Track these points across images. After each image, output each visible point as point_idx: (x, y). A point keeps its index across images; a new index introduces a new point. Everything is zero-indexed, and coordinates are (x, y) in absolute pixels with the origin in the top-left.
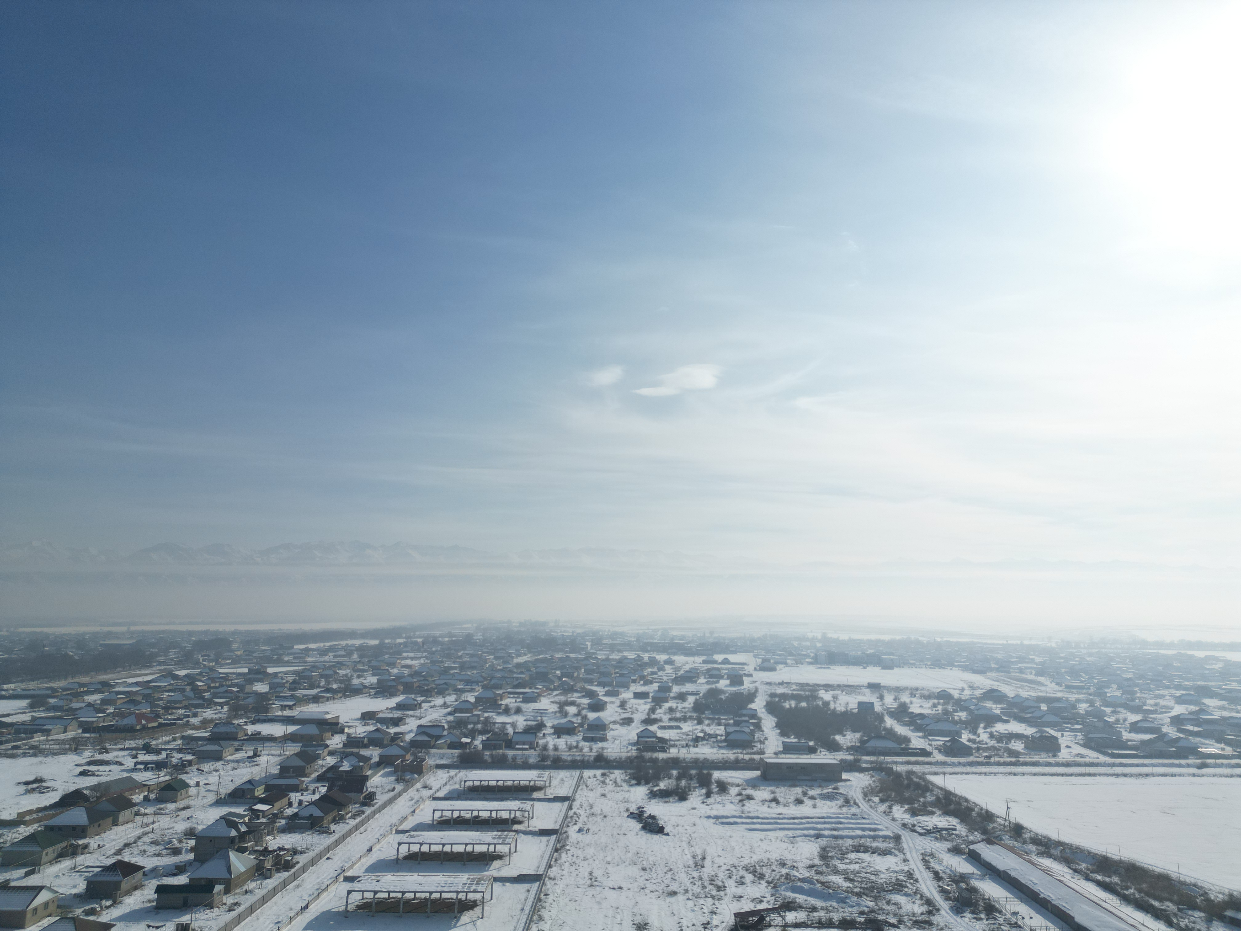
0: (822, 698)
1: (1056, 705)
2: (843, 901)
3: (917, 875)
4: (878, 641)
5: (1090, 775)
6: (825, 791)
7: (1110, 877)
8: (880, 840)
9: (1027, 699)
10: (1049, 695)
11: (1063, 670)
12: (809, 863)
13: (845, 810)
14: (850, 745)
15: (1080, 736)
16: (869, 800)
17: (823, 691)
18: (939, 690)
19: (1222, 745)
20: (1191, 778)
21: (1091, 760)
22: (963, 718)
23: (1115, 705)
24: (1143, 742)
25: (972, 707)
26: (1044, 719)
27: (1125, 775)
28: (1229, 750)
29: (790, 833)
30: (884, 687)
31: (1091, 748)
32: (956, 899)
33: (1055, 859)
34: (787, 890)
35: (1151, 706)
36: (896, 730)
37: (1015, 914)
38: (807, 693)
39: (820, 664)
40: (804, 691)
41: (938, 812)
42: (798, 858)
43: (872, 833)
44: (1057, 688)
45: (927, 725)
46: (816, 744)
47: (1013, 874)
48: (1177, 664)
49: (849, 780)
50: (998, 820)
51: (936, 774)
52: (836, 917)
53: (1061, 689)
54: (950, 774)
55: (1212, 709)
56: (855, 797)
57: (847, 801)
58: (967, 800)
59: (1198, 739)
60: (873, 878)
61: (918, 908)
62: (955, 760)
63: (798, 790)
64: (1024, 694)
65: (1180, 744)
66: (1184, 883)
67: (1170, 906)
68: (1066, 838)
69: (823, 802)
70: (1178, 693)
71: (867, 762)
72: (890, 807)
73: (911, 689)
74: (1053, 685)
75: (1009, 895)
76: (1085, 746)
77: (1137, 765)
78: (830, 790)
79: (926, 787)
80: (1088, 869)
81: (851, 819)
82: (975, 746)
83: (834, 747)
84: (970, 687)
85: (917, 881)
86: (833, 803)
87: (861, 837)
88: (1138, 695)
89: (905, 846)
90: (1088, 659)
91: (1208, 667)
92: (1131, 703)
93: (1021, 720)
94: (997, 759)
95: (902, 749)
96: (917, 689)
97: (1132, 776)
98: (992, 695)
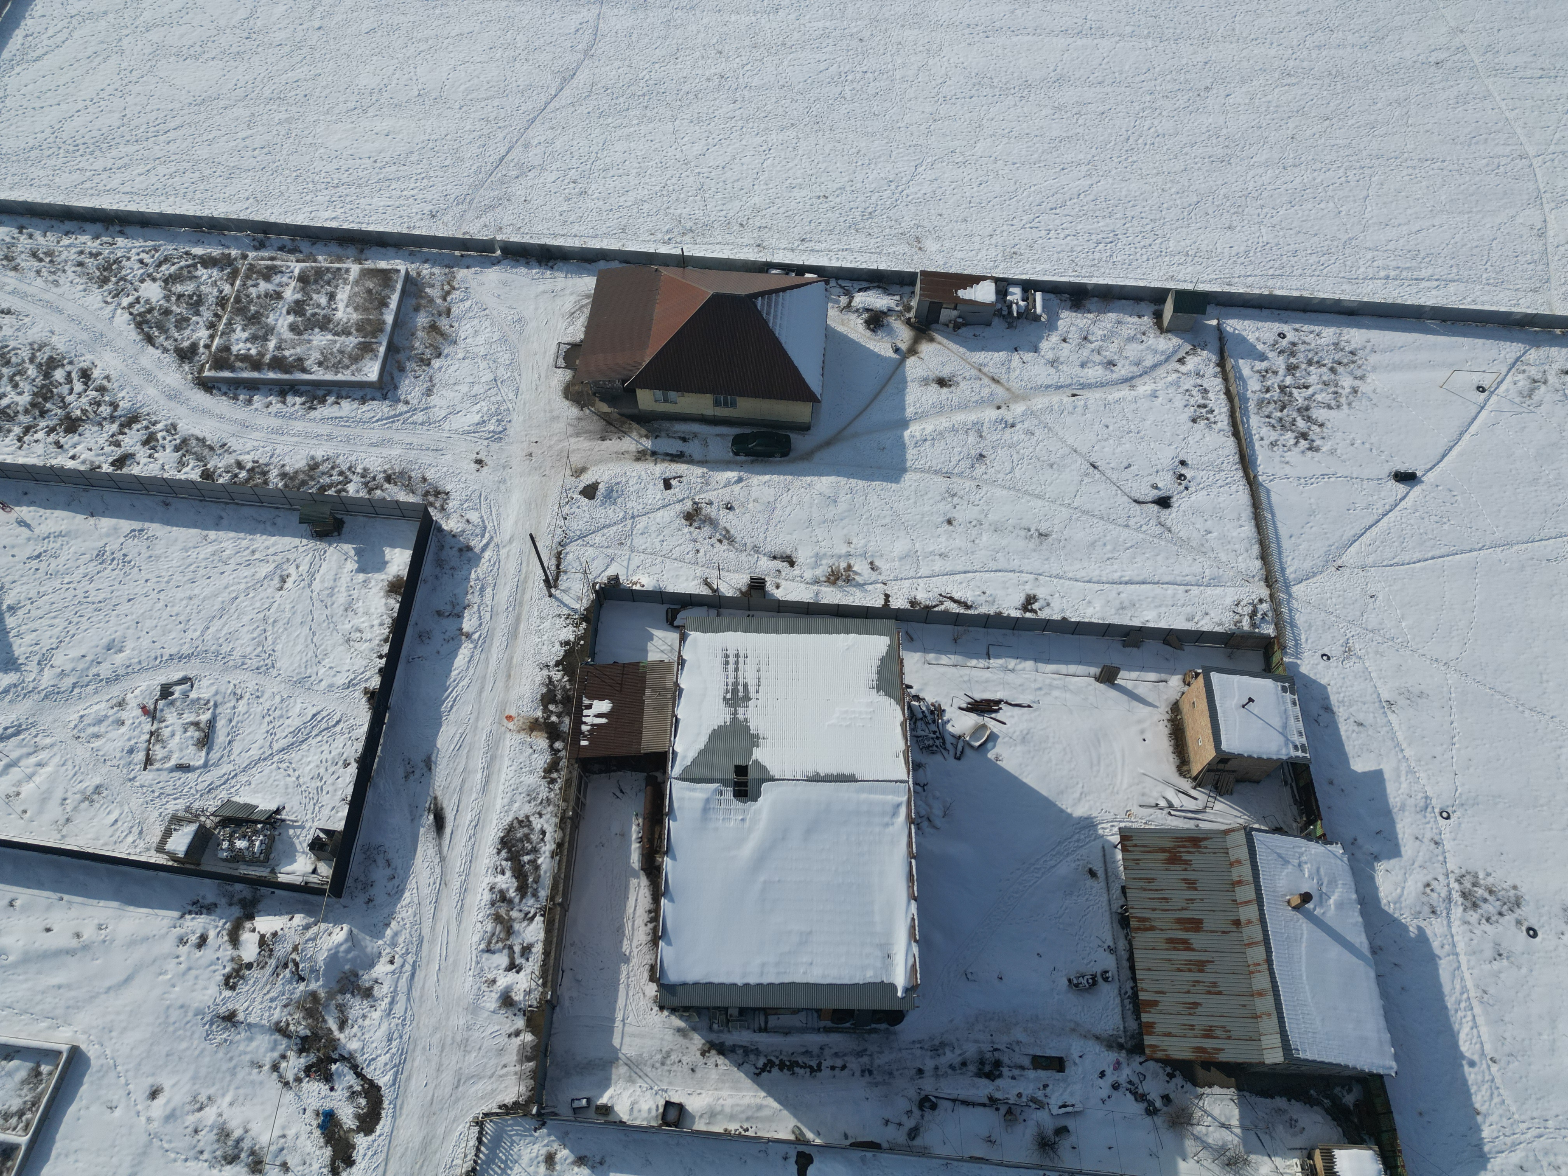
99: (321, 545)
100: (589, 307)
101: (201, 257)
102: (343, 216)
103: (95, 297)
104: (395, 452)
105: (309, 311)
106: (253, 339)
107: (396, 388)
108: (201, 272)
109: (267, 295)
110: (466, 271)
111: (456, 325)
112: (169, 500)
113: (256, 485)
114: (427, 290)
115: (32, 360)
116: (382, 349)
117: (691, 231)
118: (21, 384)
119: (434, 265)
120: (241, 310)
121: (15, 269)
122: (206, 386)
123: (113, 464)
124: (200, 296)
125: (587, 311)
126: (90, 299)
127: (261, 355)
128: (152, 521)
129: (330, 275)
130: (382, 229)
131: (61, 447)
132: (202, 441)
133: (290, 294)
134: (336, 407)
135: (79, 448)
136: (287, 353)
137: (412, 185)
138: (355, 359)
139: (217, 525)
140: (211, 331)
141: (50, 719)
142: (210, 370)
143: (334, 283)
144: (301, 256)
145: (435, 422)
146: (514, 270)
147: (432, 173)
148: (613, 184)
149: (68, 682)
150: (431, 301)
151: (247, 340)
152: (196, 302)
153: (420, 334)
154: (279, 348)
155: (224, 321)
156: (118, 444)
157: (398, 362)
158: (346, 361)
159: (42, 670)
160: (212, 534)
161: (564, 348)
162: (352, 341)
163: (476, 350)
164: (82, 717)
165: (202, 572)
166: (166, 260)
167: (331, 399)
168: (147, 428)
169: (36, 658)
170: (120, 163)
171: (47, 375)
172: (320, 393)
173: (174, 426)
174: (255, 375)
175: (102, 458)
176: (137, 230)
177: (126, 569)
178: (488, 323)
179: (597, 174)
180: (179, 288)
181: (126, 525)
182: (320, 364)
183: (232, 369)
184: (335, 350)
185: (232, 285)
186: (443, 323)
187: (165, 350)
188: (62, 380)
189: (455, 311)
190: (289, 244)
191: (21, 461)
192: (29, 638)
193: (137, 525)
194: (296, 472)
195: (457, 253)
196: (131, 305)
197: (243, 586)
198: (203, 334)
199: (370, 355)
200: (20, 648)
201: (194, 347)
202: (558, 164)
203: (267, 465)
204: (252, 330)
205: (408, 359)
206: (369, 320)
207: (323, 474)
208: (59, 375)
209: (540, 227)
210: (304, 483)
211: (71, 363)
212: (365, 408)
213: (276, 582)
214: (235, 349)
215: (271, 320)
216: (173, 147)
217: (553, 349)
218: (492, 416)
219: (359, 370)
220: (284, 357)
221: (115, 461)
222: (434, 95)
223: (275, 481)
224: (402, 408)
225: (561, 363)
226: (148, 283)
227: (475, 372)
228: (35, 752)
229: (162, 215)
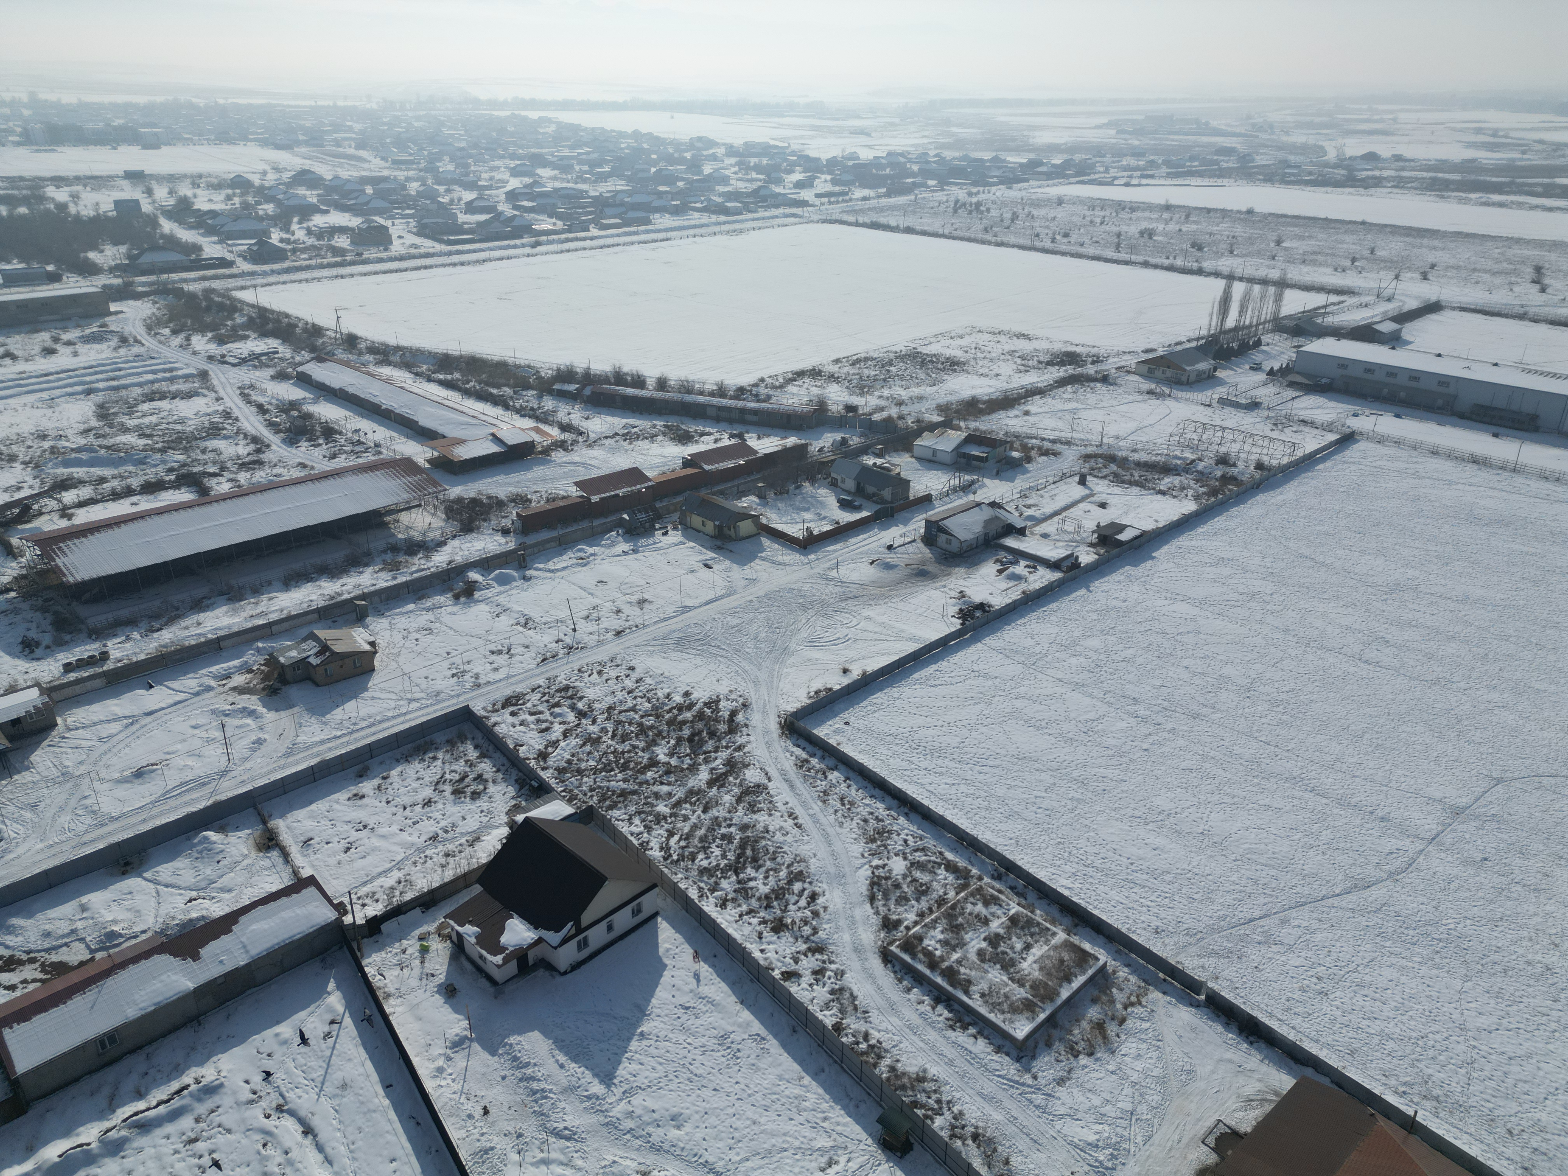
0: (53, 199)
1: (382, 186)
2: (142, 462)
3: (236, 413)
4: (127, 105)
5: (426, 267)
6: (88, 331)
7: (452, 374)
8: (181, 380)
9: (348, 181)
10: (374, 174)
11: (388, 140)
12: (82, 427)
13: (122, 352)
14: (113, 263)
15: (413, 223)
16: (156, 334)
17: (53, 188)
18: (232, 176)
19: (554, 220)
20: (526, 259)
21: (427, 251)
22: (270, 213)
23: (449, 182)
24: (479, 224)
25: (281, 197)
26: (371, 205)
27: (462, 264)
28: (560, 225)
29: (45, 395)
30: (151, 176)
31: (426, 236)
32: (288, 430)
33: (395, 366)
34: (56, 466)
35: (486, 180)
36: (179, 236)
37: (357, 431)
38: (24, 192)
39: (37, 144)
40: (18, 188)
41: (253, 335)
42: (65, 424)
43: (167, 375)
44: (383, 164)
45: (222, 226)
46: (59, 268)
47: (351, 390)
48: (511, 129)
49: (122, 312)
50: (328, 333)
51: (243, 288)
52: (135, 483)
53: (387, 165)
54: (263, 286)
55: (545, 180)
56: (135, 333)
57: (124, 340)
58: (287, 316)
59: (532, 215)
60: (179, 427)
61: (243, 449)
62: (267, 268)
63: (44, 337)
64: (344, 174)
65: (516, 223)
66: (519, 367)
67: (507, 391)
68: (405, 342)
69: (88, 346)
70: (513, 164)
71: (143, 284)
72: (188, 339)
73: (192, 176)
74: (378, 161)
75: (348, 413)
76: (419, 234)
77: (474, 251)
78: (95, 329)
79: (233, 307)
80: (429, 370)
81: (135, 361)
82: (289, 247)
83: (89, 270)
84: (273, 168)
85: (237, 419)
86: (104, 346)
87: (152, 382)
88: (472, 168)
89: (215, 382)
90: (416, 124)
91: (541, 131)
92: (465, 179)
93: (344, 208)
94: (319, 261)
95: (192, 261)
96: (200, 176)
97: (469, 263)
98: (304, 178)
99: (880, 1155)
100: (1273, 1105)
101: (949, 861)
102: (1076, 891)
103: (858, 848)
104: (997, 1116)
105: (1002, 947)
106: (945, 943)
107: (1034, 1057)
108: (942, 872)
109: (977, 916)
110: (1160, 995)
111: (1123, 1037)
112: (798, 1028)
113: (867, 1062)
114: (1114, 990)
115: (789, 866)
116: (1042, 1016)
117: (1437, 1099)
118: (770, 878)
119: (1134, 972)
120: (950, 916)
121: (824, 802)
122: (887, 957)
123: (783, 973)
124: (928, 888)
125: (1268, 1108)
126: (855, 847)
127: (942, 959)
128: (775, 1036)
129: (1037, 930)
130: (1104, 918)
131: (760, 938)
132: (853, 998)
133: (996, 926)
134: (972, 1040)
135: (771, 946)
136: (962, 970)
137: (1153, 898)
138: (1014, 1010)
139: (816, 1075)
140: (918, 919)
141: (595, 1145)
142: (897, 947)
143: (1037, 937)
144: (1023, 902)
145: (1050, 1114)
146: (1210, 1023)
147: (1177, 898)
148: (1361, 1003)
149: (629, 1124)
150: (1112, 1002)
151: (940, 941)
152: (922, 891)
153: (1084, 1024)
154: (959, 962)
155: (933, 917)
156: (796, 961)
157: (1050, 1036)
158: (1005, 1007)
159: (621, 1100)
160: (807, 1079)
161: (1223, 1129)
162: (1021, 993)
163: (1129, 1072)
164: (614, 1162)
165: (778, 1106)
166: (923, 849)
167: (972, 1030)
168: (824, 962)
169: (626, 1087)
170: (939, 770)
171: (790, 882)
172: (967, 1019)
173: (843, 973)
174: (927, 972)
175: (779, 964)
176: (919, 818)
177: (731, 1062)
178: (1155, 1055)
179: (1348, 984)
180: (918, 874)
181: (757, 1027)
182: (983, 995)
183: (914, 956)
184: (1002, 991)
185: (957, 894)
186: (1112, 1029)
187: (877, 913)
188: (796, 892)
189: (1129, 1024)
190: (1020, 888)
191: (730, 931)
192: (634, 1067)
193: (763, 1032)
194: (904, 1074)
195: (1161, 975)
196: (877, 867)
197: (797, 1143)
198: (911, 917)
199: (1029, 1014)
200: (624, 1070)
201: (899, 922)
202: (1310, 954)
203: (886, 1051)
204: (949, 936)
205: (1060, 1040)
206: (1046, 984)
207: (924, 1091)
208: (797, 886)
209: (1258, 999)
210: (903, 1087)
211: (810, 883)
212: (995, 1057)
213: (824, 1160)
214: (926, 942)
215: (967, 937)
216: (981, 777)
217: (1210, 1122)
218: (1108, 1146)
219: (1011, 1021)
220: (958, 972)
221: (786, 972)
222: (1215, 839)
223: (883, 1070)
224: (1027, 1079)
225: (1211, 1140)
226: (899, 859)
227: (1116, 1092)
228: (566, 1165)
229: (942, 817)
